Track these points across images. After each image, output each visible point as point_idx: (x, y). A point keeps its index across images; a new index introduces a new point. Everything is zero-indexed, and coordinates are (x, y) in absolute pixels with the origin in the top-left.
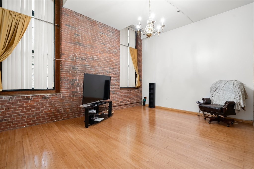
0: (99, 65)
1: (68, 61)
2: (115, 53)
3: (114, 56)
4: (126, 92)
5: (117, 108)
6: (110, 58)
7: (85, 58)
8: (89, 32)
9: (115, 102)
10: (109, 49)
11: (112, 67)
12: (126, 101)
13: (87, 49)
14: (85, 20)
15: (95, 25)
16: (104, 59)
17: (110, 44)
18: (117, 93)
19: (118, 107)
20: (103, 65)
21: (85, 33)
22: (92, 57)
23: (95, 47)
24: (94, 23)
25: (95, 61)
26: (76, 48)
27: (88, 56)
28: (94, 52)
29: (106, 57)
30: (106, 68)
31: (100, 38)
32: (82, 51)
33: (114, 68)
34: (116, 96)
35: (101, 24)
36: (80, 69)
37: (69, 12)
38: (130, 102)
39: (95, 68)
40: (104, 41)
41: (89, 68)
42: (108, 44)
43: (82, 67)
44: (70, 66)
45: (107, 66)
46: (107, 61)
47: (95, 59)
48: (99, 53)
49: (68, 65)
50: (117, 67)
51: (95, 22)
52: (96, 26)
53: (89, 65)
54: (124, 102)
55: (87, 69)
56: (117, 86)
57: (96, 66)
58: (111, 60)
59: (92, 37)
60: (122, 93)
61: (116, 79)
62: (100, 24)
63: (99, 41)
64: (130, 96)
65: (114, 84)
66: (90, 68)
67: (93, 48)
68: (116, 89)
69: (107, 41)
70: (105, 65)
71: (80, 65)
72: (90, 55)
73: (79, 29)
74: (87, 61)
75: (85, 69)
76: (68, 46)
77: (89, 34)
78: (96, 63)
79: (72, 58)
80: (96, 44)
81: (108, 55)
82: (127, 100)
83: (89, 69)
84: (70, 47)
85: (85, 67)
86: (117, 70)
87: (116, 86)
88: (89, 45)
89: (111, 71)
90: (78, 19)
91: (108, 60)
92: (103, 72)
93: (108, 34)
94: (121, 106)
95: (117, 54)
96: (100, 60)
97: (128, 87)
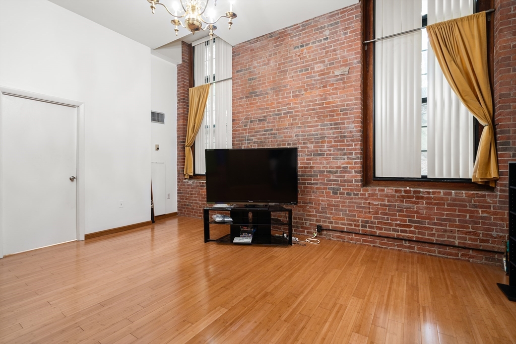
0: (292, 124)
1: (239, 130)
2: (341, 79)
3: (336, 89)
4: (393, 196)
5: (352, 239)
6: (325, 99)
7: (265, 116)
8: (272, 63)
9: (343, 219)
10: (320, 75)
11: (330, 120)
12: (391, 224)
13: (268, 97)
14: (265, 42)
15: (283, 40)
16: (305, 106)
17: (324, 62)
18: (348, 194)
19: (354, 236)
20: (303, 123)
21: (265, 69)
22: (278, 111)
23: (285, 86)
24: (279, 37)
25: (284, 117)
26: (251, 104)
27: (270, 112)
28: (282, 98)
29: (311, 101)
30: (312, 126)
31: (296, 60)
32: (259, 106)
33: (335, 124)
34: (344, 202)
35: (299, 27)
36: (256, 140)
37: (241, 47)
38: (411, 232)
39: (284, 133)
40: (307, 61)
41: (271, 134)
42: (316, 66)
43: (260, 135)
44: (242, 137)
45: (316, 122)
46: (314, 109)
47: (284, 113)
48: (293, 96)
49: (239, 137)
50: (348, 118)
51: (285, 32)
52: (286, 41)
53: (272, 130)
54: (381, 229)
55: (268, 138)
56: (350, 172)
57: (286, 129)
58: (329, 103)
59: (278, 69)
60: (373, 195)
61: (345, 154)
62: (296, 27)
63: (293, 69)
64: (417, 212)
65: (339, 167)
66: (274, 134)
67: (280, 91)
68: (345, 181)
69: (313, 60)
70: (309, 120)
71: (256, 132)
72: (274, 108)
73: (255, 67)
74: (268, 123)
75: (265, 138)
76: (240, 105)
77: (271, 66)
78: (288, 121)
79: (245, 122)
80: (287, 78)
81: (317, 92)
82: (400, 225)
83: (271, 138)
84: (242, 106)
85: (264, 135)
86: (347, 128)
87: (345, 172)
88: (271, 89)
89: (330, 133)
90: (253, 50)
91: (319, 104)
92: (304, 139)
93: (316, 39)
94: (369, 238)
95: (349, 78)
96: (297, 111)
97: (424, 177)
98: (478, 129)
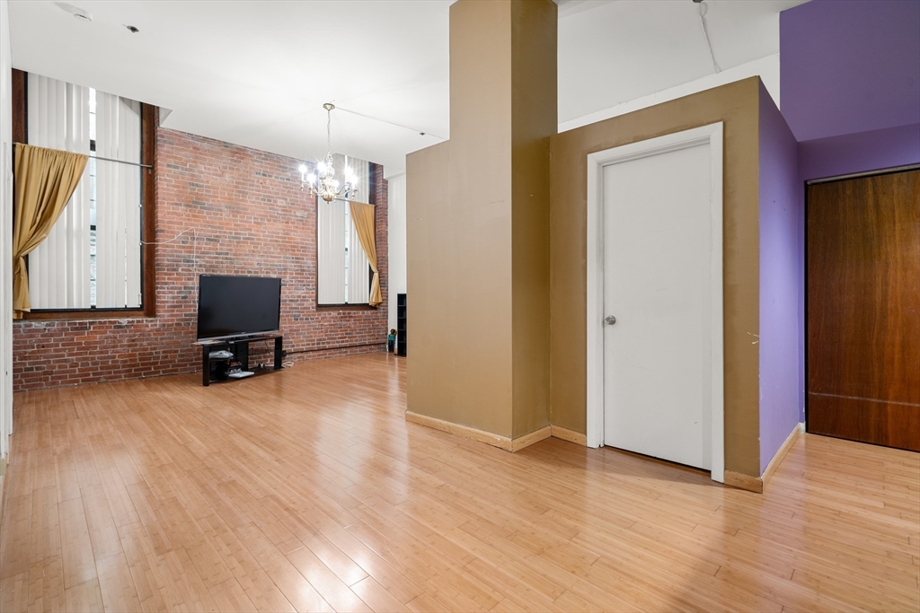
0: (253, 252)
1: (173, 247)
2: (301, 221)
3: (297, 227)
4: (336, 317)
5: (310, 356)
6: (287, 234)
7: (217, 236)
8: (227, 177)
9: (303, 341)
10: (283, 210)
11: (292, 254)
12: (335, 338)
13: (221, 215)
14: (217, 149)
15: (242, 158)
16: (268, 236)
17: (286, 199)
18: (307, 319)
19: (311, 354)
20: (265, 252)
21: (216, 179)
22: (236, 233)
23: (245, 209)
24: (239, 153)
25: (243, 242)
26: (194, 216)
27: (225, 232)
28: (241, 221)
29: (273, 232)
30: (275, 257)
31: (258, 186)
32: (208, 222)
33: (297, 258)
34: (303, 326)
35: (261, 154)
36: (203, 263)
37: (176, 135)
38: (347, 341)
39: (243, 259)
40: (270, 192)
41: (227, 259)
42: (279, 201)
43: (210, 258)
44: (177, 256)
45: (279, 253)
46: (277, 241)
47: (244, 238)
48: (255, 223)
49: (173, 256)
50: (307, 255)
51: (244, 150)
52: (245, 160)
53: (227, 254)
54: (329, 343)
55: (222, 263)
56: (308, 301)
57: (246, 255)
58: (291, 238)
59: (236, 187)
60: (323, 318)
61: (304, 285)
62: (258, 153)
63: (254, 194)
64: (349, 327)
65: (299, 297)
66: (231, 259)
67: (238, 212)
68: (304, 308)
69: (276, 194)
70: (272, 250)
71: (203, 253)
72: (230, 229)
73: (201, 172)
74: (221, 245)
75: (217, 262)
76: (173, 213)
77: (226, 181)
78: (248, 247)
79: (184, 238)
80: (247, 201)
81: (280, 226)
82: (339, 338)
83: (227, 263)
84: (178, 215)
85: (216, 258)
86: (306, 263)
87: (304, 301)
88: (226, 207)
89: (291, 265)
90: (198, 149)
91: (282, 238)
92: (267, 269)
93: (279, 174)
94: (321, 352)
95: (307, 221)
96: (259, 239)
97: (346, 303)
98: (371, 273)
